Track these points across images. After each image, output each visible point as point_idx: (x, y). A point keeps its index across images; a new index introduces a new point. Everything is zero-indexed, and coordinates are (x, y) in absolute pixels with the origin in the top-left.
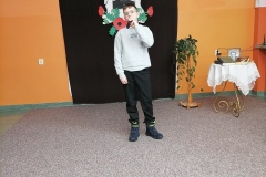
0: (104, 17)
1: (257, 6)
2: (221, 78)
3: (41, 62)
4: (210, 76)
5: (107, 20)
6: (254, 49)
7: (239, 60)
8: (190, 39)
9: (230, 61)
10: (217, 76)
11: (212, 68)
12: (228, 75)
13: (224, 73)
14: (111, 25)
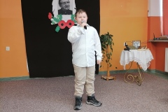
0: (52, 20)
1: (149, 16)
2: (129, 59)
3: (8, 49)
4: (122, 59)
5: (54, 22)
6: (148, 42)
7: (140, 48)
8: (108, 34)
9: (134, 48)
10: (126, 58)
11: (123, 53)
12: (134, 58)
13: (131, 56)
14: (57, 25)
